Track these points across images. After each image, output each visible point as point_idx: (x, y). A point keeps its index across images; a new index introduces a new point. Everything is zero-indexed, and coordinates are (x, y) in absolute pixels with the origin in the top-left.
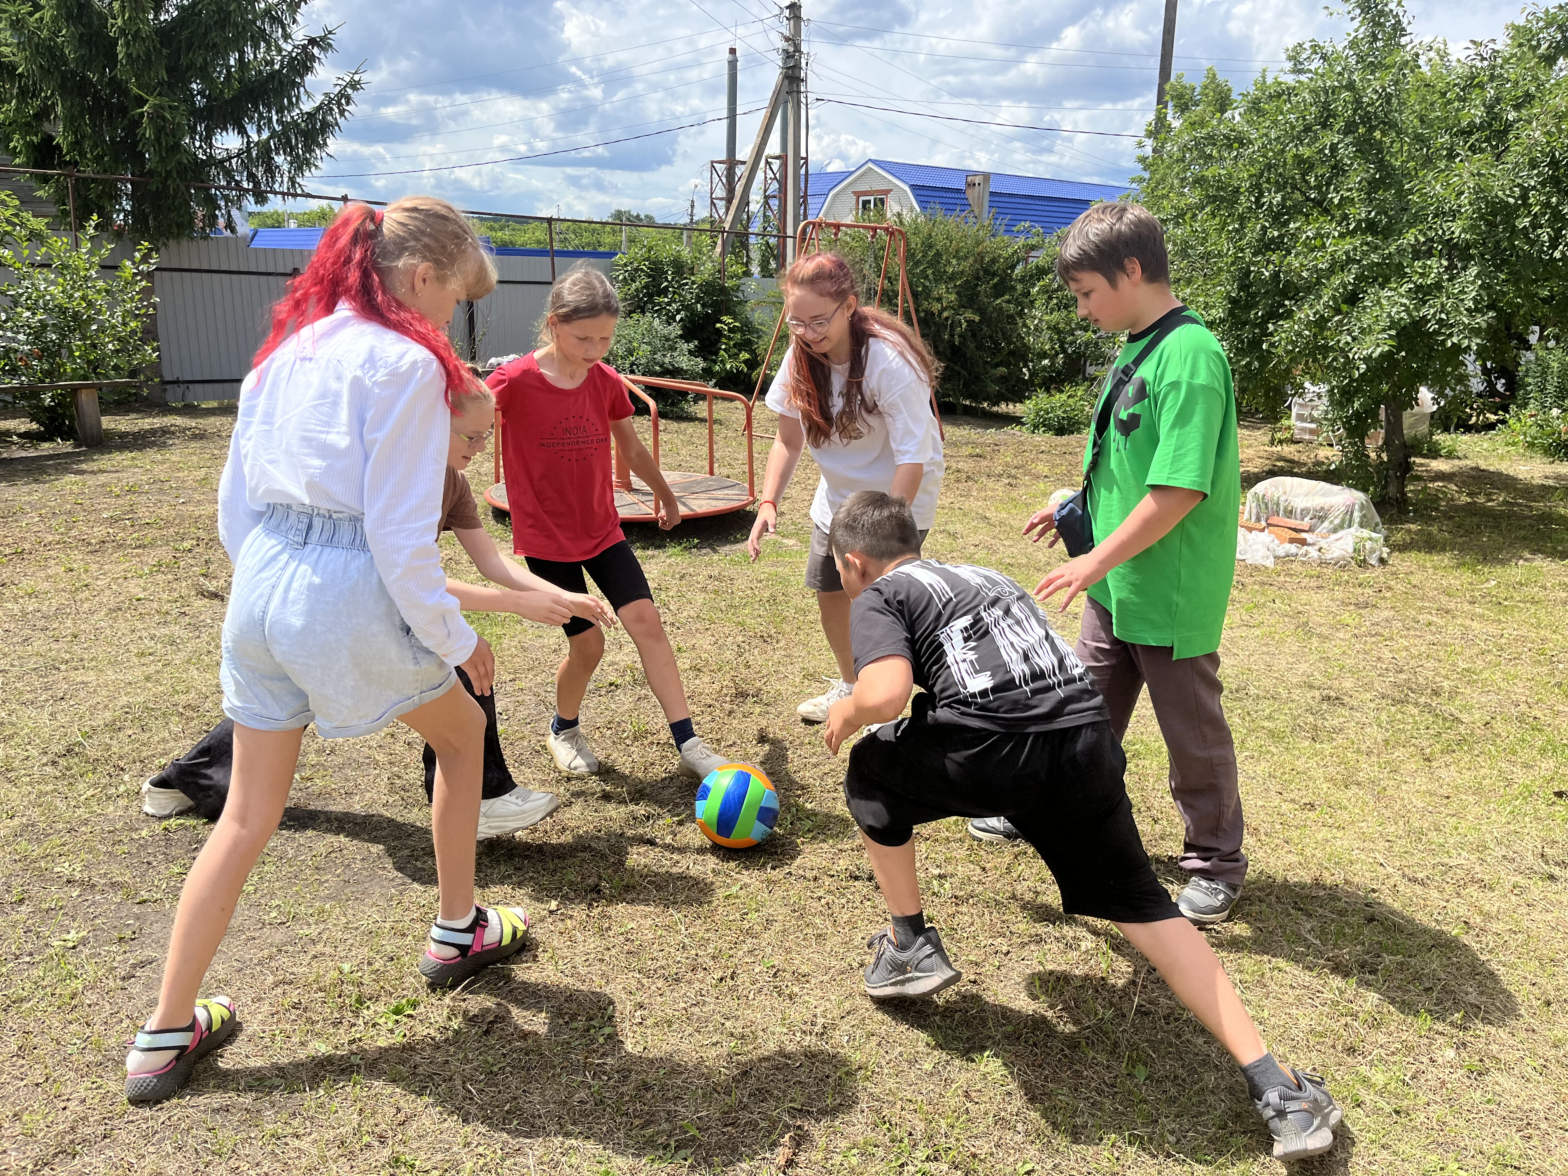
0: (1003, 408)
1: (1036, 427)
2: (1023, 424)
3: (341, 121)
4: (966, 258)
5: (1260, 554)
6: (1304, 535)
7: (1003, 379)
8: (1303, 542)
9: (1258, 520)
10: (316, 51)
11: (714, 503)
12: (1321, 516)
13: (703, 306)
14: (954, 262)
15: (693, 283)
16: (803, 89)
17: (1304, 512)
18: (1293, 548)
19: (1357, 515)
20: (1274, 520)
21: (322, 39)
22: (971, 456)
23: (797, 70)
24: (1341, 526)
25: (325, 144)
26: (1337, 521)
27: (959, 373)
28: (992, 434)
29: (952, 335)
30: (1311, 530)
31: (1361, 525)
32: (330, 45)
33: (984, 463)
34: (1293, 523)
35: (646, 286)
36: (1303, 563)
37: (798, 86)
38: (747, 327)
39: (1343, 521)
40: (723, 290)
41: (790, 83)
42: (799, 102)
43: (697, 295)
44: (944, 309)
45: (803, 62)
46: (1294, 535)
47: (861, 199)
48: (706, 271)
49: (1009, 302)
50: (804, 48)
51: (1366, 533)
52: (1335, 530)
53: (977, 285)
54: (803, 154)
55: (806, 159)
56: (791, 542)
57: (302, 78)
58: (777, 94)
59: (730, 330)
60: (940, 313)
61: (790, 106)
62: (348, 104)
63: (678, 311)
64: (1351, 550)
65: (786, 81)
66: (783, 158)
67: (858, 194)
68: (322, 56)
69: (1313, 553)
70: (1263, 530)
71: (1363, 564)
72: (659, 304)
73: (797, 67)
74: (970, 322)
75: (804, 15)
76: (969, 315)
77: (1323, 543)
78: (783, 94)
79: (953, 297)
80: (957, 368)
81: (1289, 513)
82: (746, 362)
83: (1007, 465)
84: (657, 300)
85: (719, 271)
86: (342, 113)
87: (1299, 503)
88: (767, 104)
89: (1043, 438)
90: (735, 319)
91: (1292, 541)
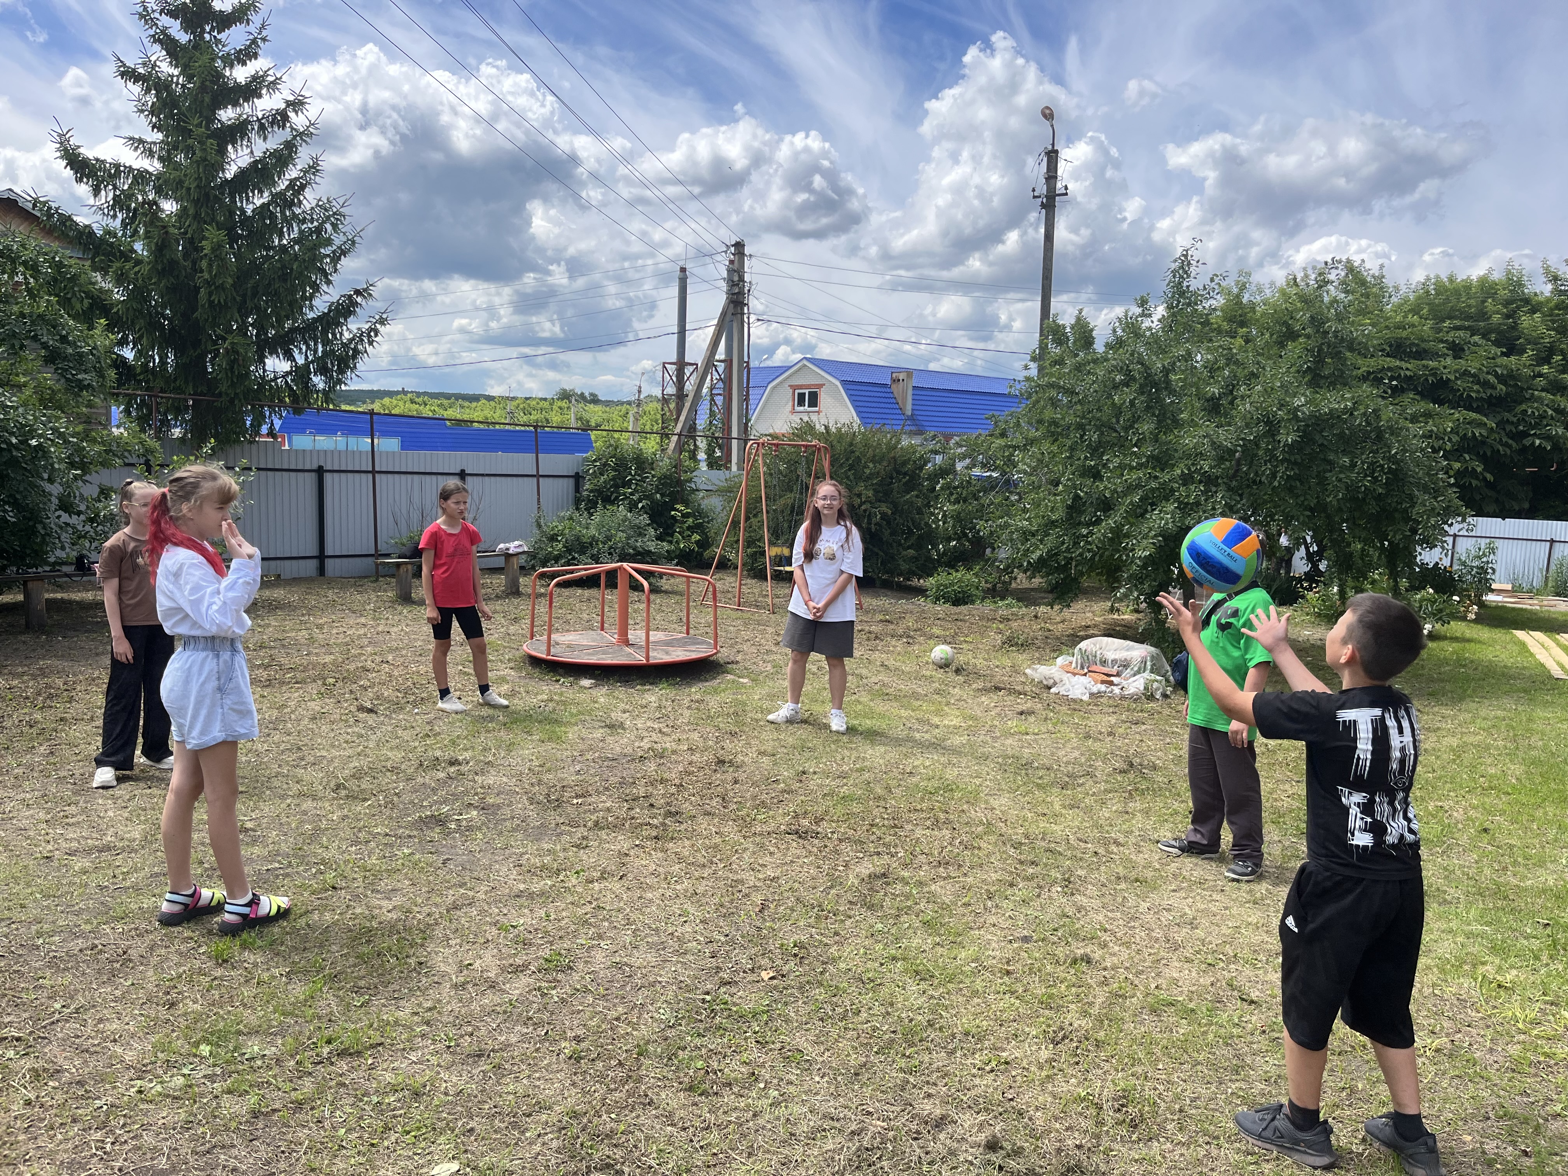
0: (915, 582)
1: (938, 599)
2: (927, 597)
3: (369, 349)
4: (880, 462)
5: (1080, 691)
6: (1112, 678)
7: (915, 559)
8: (1111, 683)
9: (1082, 668)
10: (359, 300)
11: (688, 654)
12: (1126, 665)
13: (662, 495)
14: (871, 465)
15: (653, 476)
16: (746, 311)
17: (1114, 661)
18: (1103, 688)
19: (1149, 664)
20: (1093, 668)
21: (365, 290)
22: (881, 621)
23: (741, 297)
24: (1138, 672)
25: (355, 367)
26: (1136, 669)
27: (877, 554)
28: (903, 604)
29: (869, 523)
30: (1118, 675)
31: (1152, 672)
32: (370, 295)
33: (892, 627)
34: (1106, 670)
35: (614, 479)
36: (1110, 697)
37: (742, 309)
38: (699, 513)
39: (1140, 669)
40: (679, 483)
41: (735, 307)
42: (743, 322)
43: (657, 486)
44: (862, 503)
45: (747, 289)
46: (1106, 678)
47: (797, 391)
48: (664, 464)
49: (917, 496)
50: (747, 278)
51: (1153, 676)
52: (1134, 675)
53: (891, 483)
54: (746, 359)
55: (748, 362)
56: (745, 681)
57: (346, 320)
58: (724, 314)
59: (683, 516)
60: (860, 506)
61: (735, 325)
62: (376, 335)
63: (640, 501)
64: (1142, 688)
65: (732, 305)
66: (728, 362)
67: (794, 388)
68: (364, 303)
69: (1117, 690)
70: (1085, 675)
71: (1151, 697)
72: (624, 494)
73: (741, 293)
74: (884, 516)
75: (747, 251)
76: (884, 508)
77: (1124, 683)
78: (729, 317)
79: (870, 493)
80: (876, 550)
81: (1104, 662)
82: (697, 542)
83: (908, 628)
84: (622, 490)
85: (675, 467)
86: (371, 343)
87: (1110, 656)
88: (715, 322)
89: (942, 608)
90: (687, 507)
91: (1103, 682)
